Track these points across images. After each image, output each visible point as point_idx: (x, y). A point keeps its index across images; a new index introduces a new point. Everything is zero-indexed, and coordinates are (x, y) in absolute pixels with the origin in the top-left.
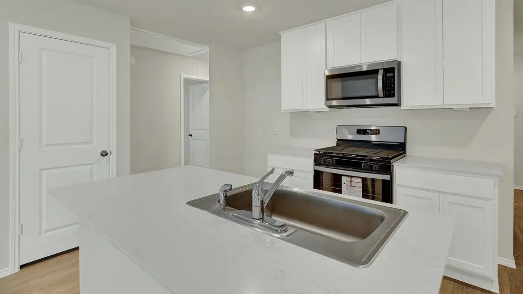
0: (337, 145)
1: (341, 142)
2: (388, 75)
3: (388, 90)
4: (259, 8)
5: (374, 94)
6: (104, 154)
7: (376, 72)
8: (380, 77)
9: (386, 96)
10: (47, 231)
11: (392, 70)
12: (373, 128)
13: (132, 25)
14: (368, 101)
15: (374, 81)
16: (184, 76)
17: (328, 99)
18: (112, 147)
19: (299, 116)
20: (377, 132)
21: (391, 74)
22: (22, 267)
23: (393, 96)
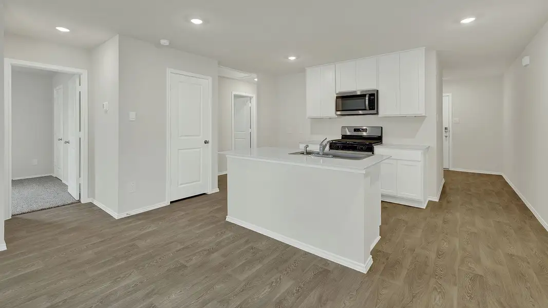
0: (342, 138)
1: (344, 137)
2: (371, 97)
3: (372, 106)
4: (298, 57)
5: (364, 108)
6: (206, 142)
7: (364, 96)
8: (367, 98)
9: (370, 109)
10: (181, 184)
11: (373, 95)
12: (364, 128)
13: (219, 64)
14: (360, 112)
15: (364, 100)
16: (234, 93)
17: (337, 111)
18: (210, 139)
19: (316, 120)
20: (365, 130)
21: (373, 97)
22: (171, 202)
23: (374, 109)
